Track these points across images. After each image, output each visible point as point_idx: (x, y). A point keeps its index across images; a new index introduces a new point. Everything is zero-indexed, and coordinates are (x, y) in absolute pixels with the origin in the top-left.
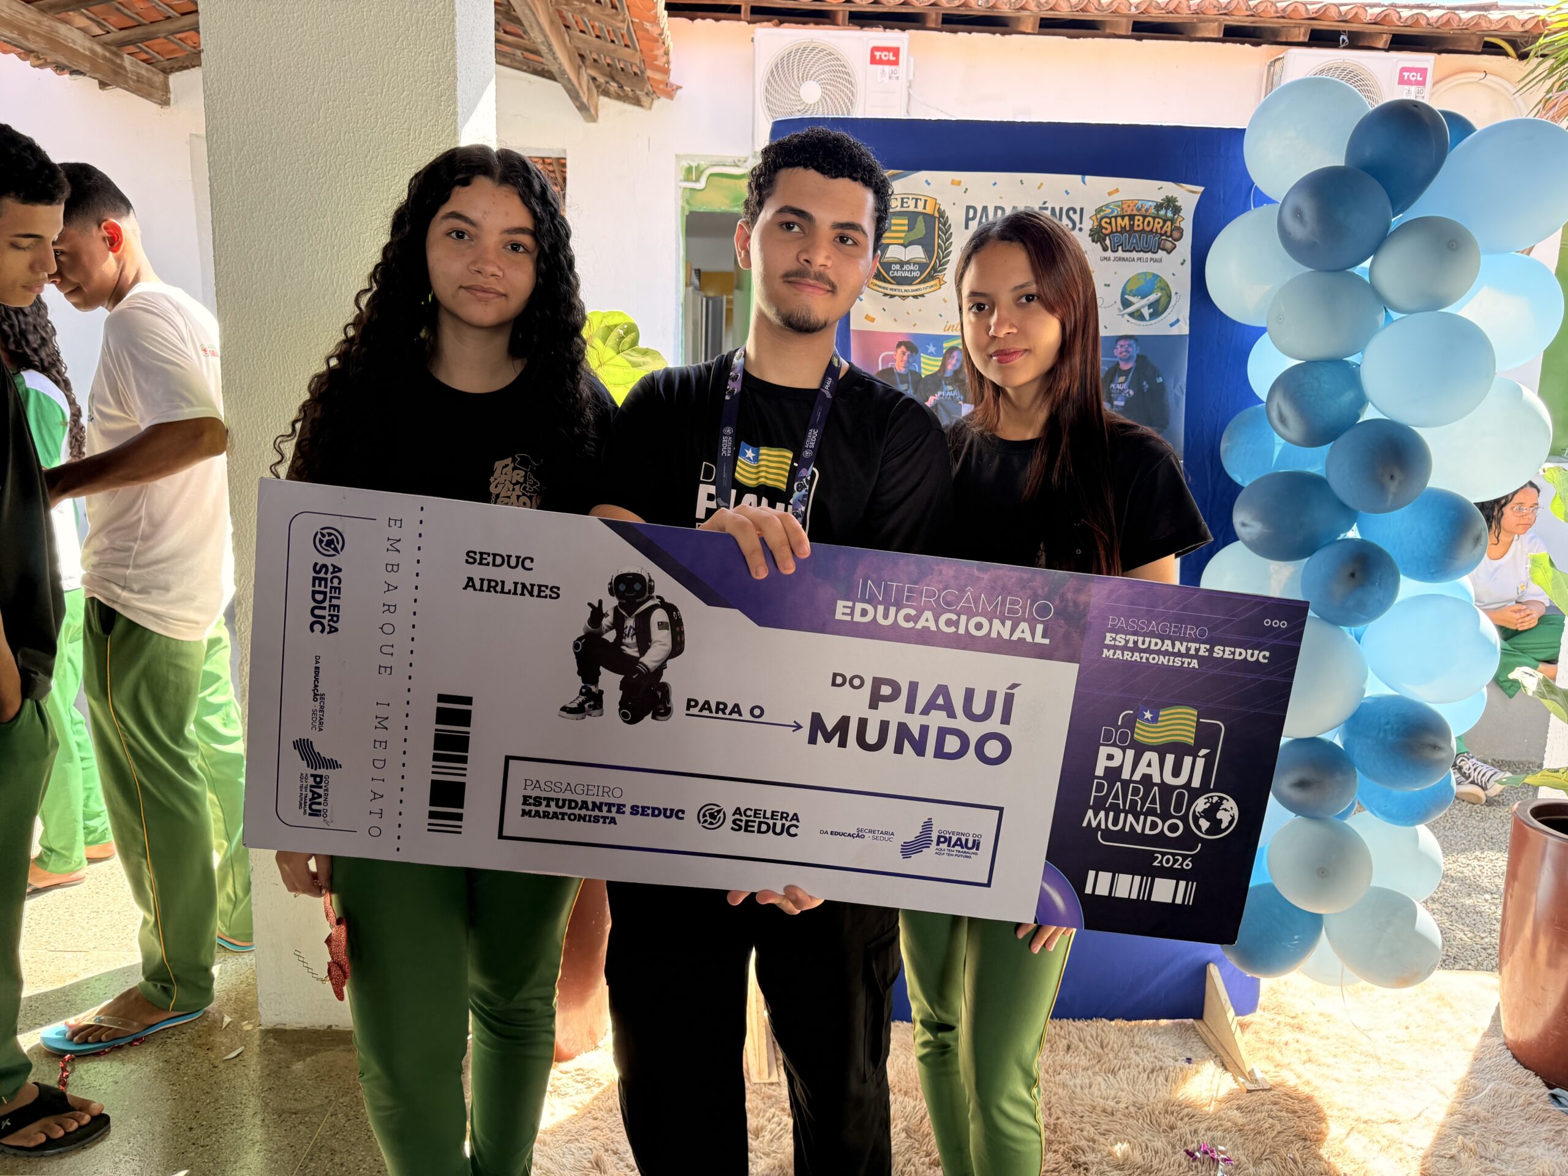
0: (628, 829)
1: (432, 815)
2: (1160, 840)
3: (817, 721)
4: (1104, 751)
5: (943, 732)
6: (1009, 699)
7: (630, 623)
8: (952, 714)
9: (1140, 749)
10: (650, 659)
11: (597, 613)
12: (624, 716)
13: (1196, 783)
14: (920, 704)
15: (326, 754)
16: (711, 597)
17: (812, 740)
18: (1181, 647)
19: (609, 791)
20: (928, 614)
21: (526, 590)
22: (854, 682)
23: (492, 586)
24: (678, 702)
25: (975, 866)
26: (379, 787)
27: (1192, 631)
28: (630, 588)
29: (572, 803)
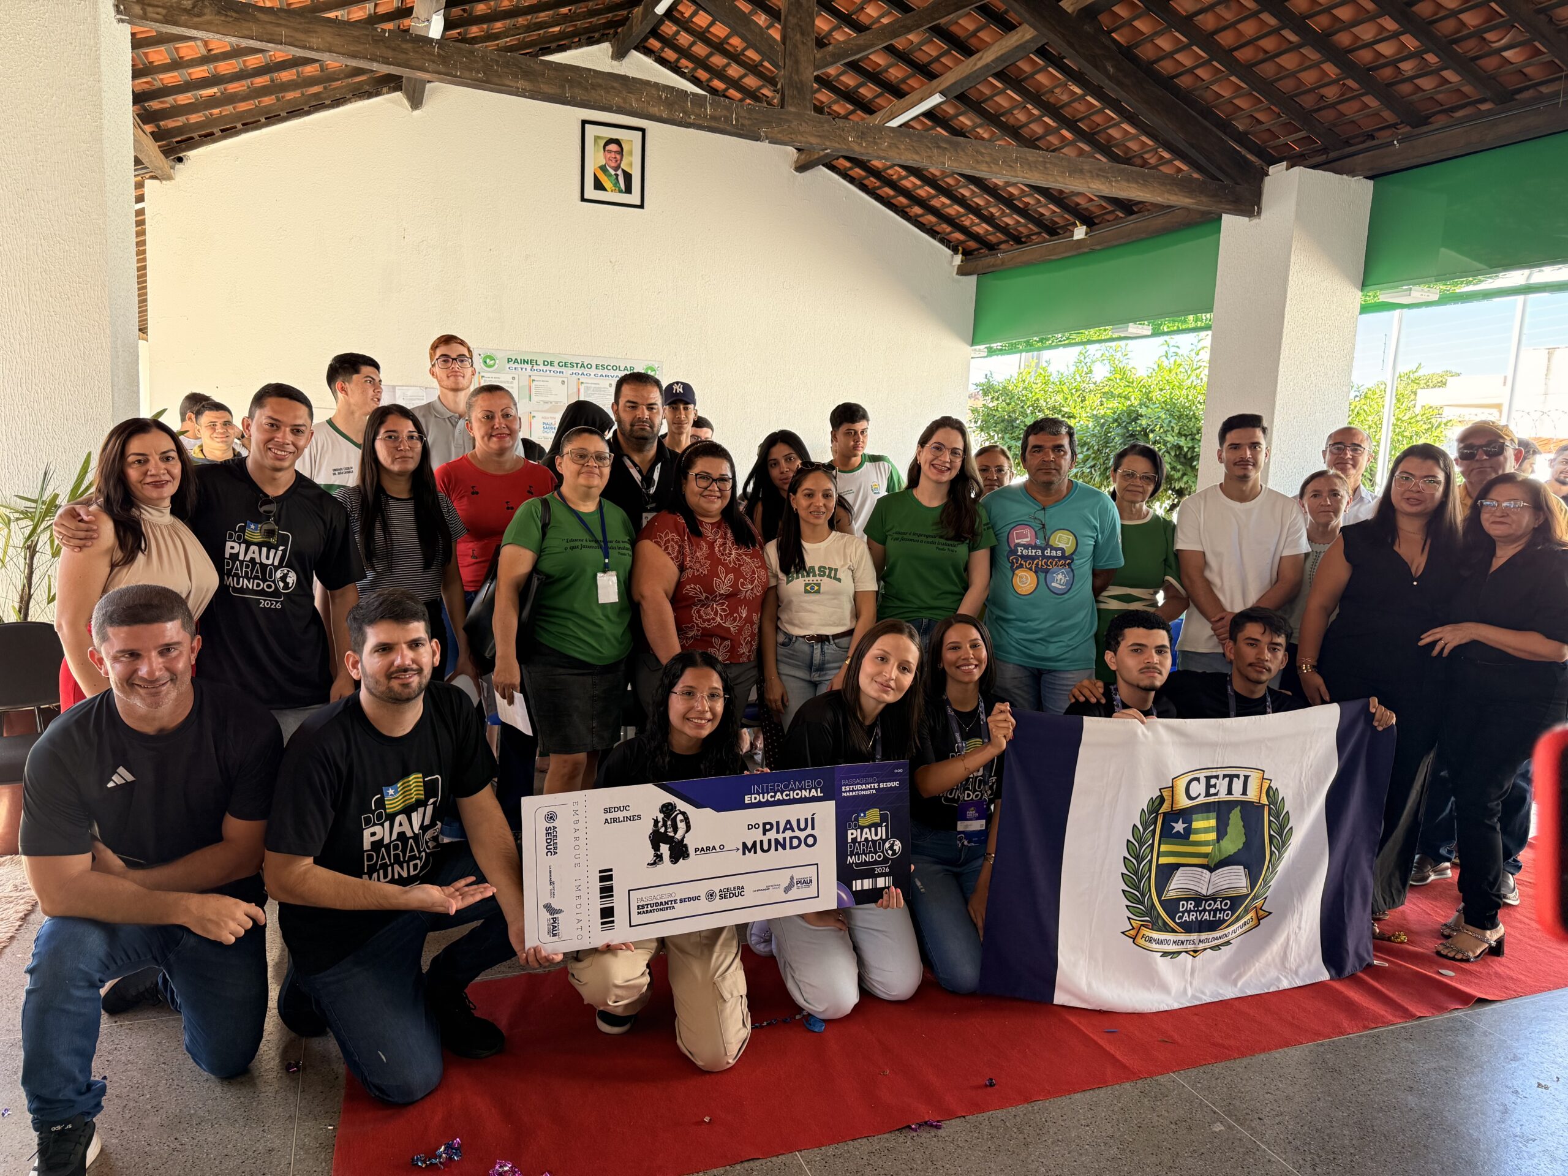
0: (681, 909)
1: (602, 923)
2: (876, 862)
3: (744, 845)
4: (849, 832)
5: (791, 838)
6: (813, 819)
7: (669, 823)
8: (793, 831)
9: (862, 828)
10: (679, 836)
11: (656, 822)
12: (672, 861)
13: (884, 837)
14: (781, 830)
16: (698, 805)
17: (744, 854)
18: (868, 786)
19: (670, 895)
20: (779, 794)
21: (628, 819)
22: (756, 827)
23: (615, 820)
24: (691, 851)
25: (812, 891)
26: (579, 917)
27: (872, 780)
28: (667, 809)
29: (656, 904)
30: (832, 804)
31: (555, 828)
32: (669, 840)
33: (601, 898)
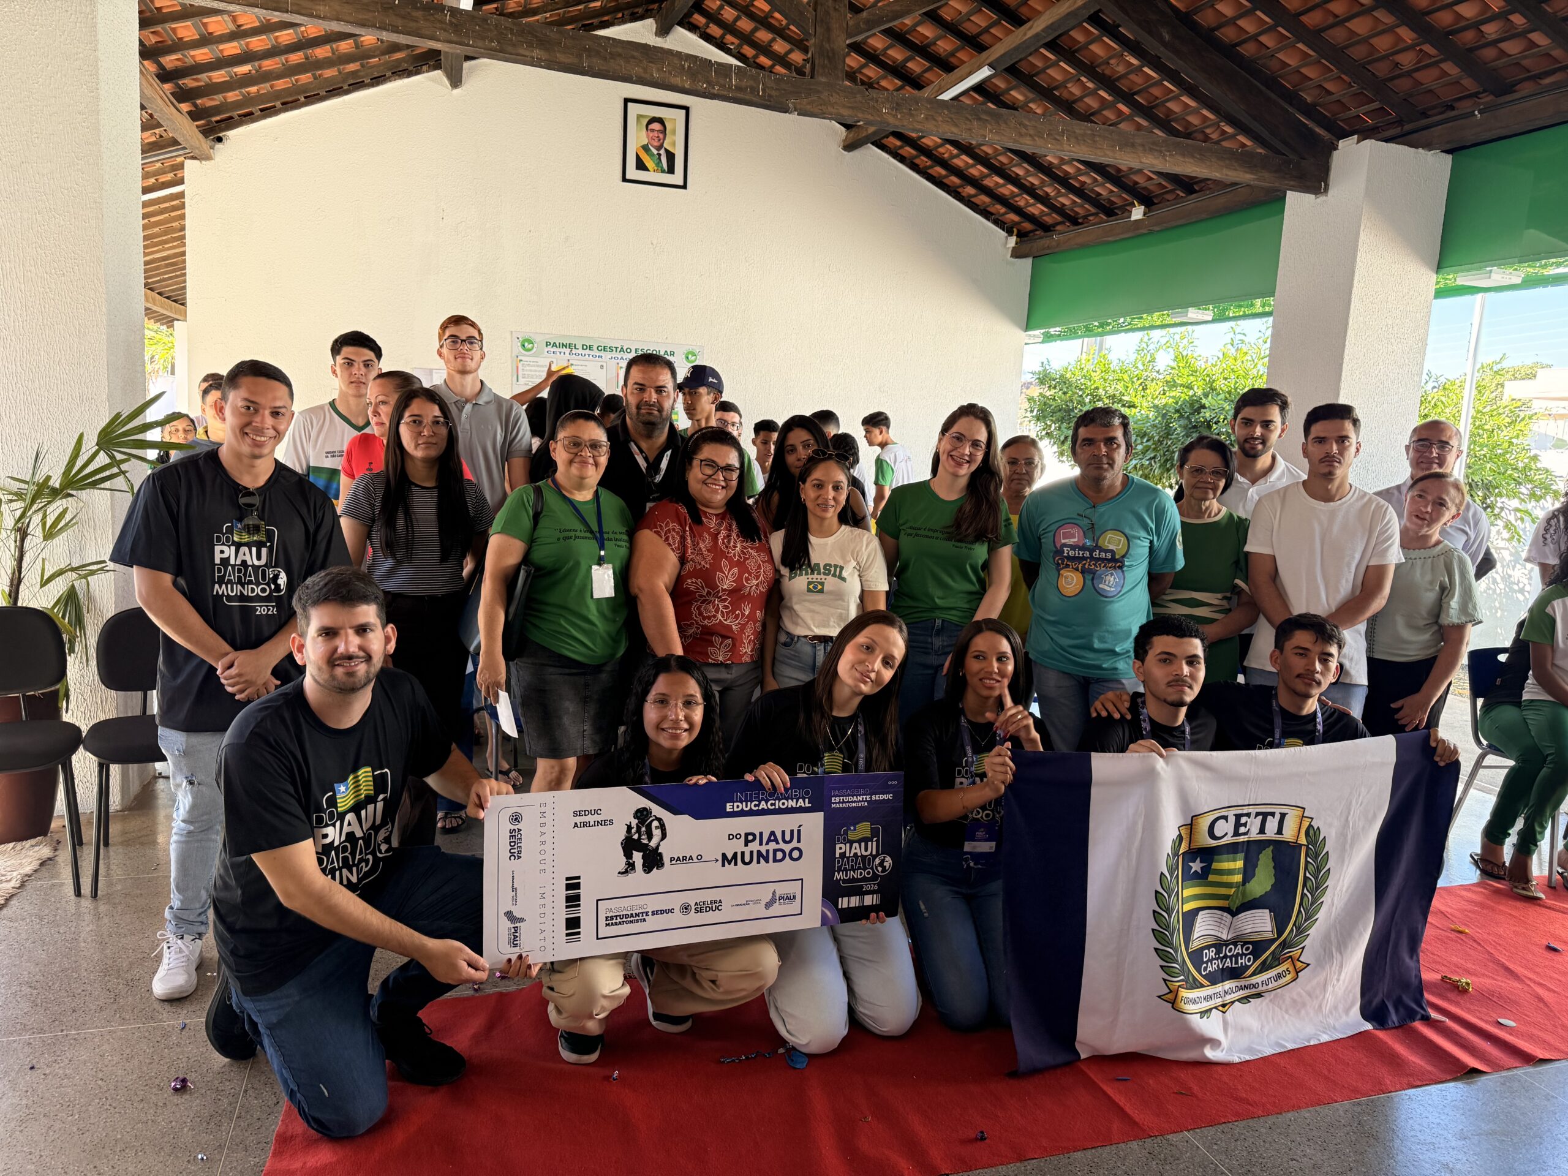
0: (652, 922)
1: (568, 935)
2: (865, 879)
3: (724, 855)
4: (838, 846)
5: (775, 851)
6: (799, 831)
7: (643, 829)
8: (778, 843)
9: (851, 843)
10: (653, 843)
11: (629, 828)
12: (645, 871)
13: (874, 853)
14: (765, 840)
15: (519, 916)
16: (675, 812)
17: (723, 865)
18: (860, 798)
19: (640, 907)
20: (763, 803)
21: (599, 823)
22: (737, 837)
23: (585, 825)
25: (795, 907)
26: (542, 927)
27: (864, 791)
28: (642, 814)
29: (626, 916)
30: (818, 818)
31: (520, 830)
32: (642, 848)
33: (567, 907)
